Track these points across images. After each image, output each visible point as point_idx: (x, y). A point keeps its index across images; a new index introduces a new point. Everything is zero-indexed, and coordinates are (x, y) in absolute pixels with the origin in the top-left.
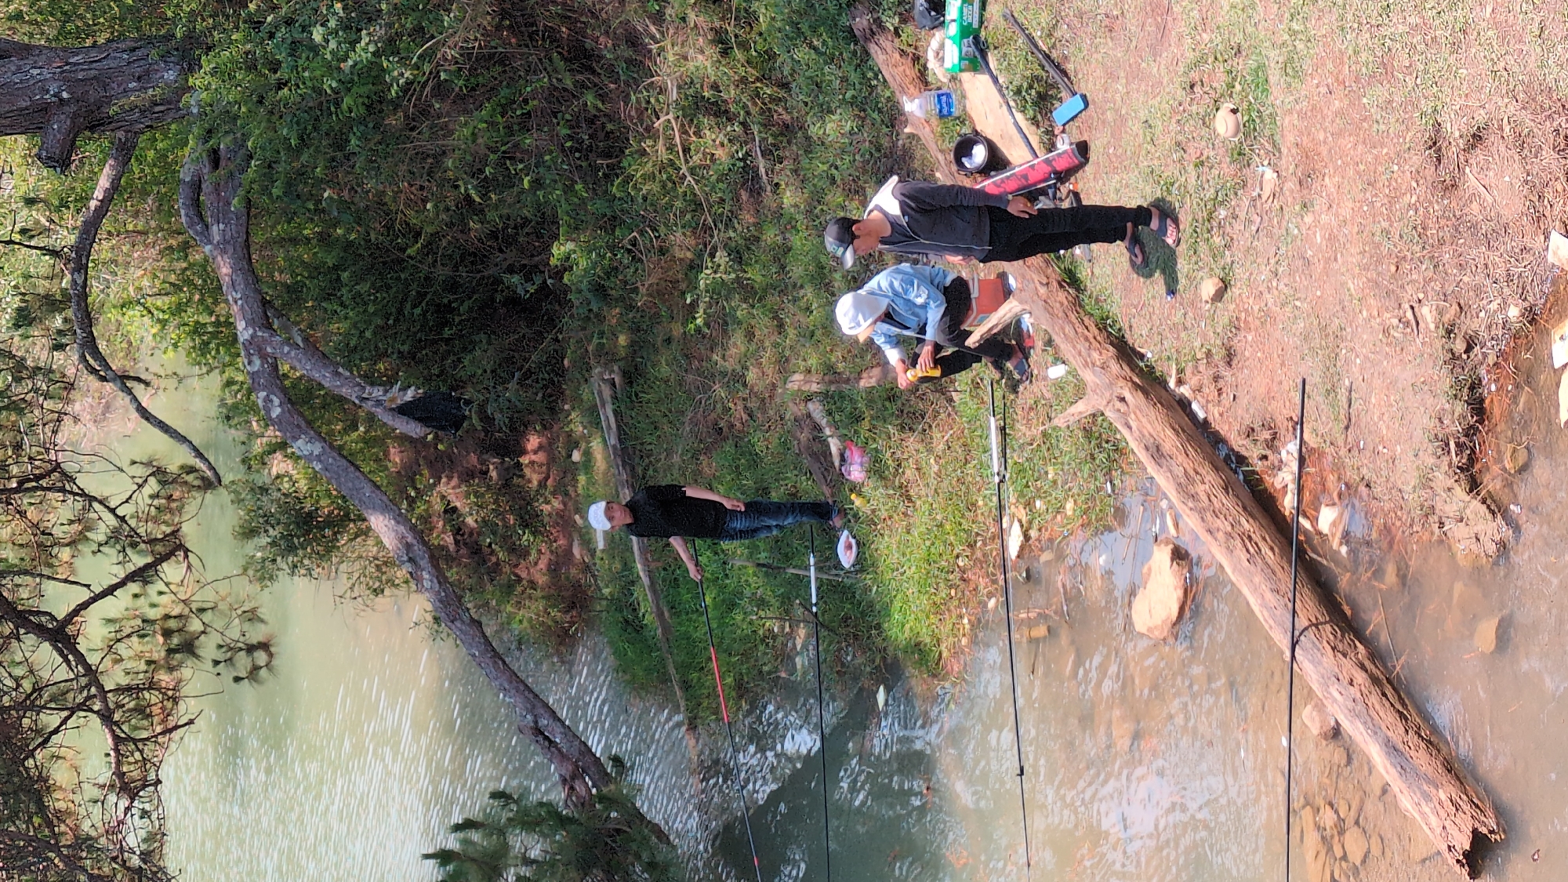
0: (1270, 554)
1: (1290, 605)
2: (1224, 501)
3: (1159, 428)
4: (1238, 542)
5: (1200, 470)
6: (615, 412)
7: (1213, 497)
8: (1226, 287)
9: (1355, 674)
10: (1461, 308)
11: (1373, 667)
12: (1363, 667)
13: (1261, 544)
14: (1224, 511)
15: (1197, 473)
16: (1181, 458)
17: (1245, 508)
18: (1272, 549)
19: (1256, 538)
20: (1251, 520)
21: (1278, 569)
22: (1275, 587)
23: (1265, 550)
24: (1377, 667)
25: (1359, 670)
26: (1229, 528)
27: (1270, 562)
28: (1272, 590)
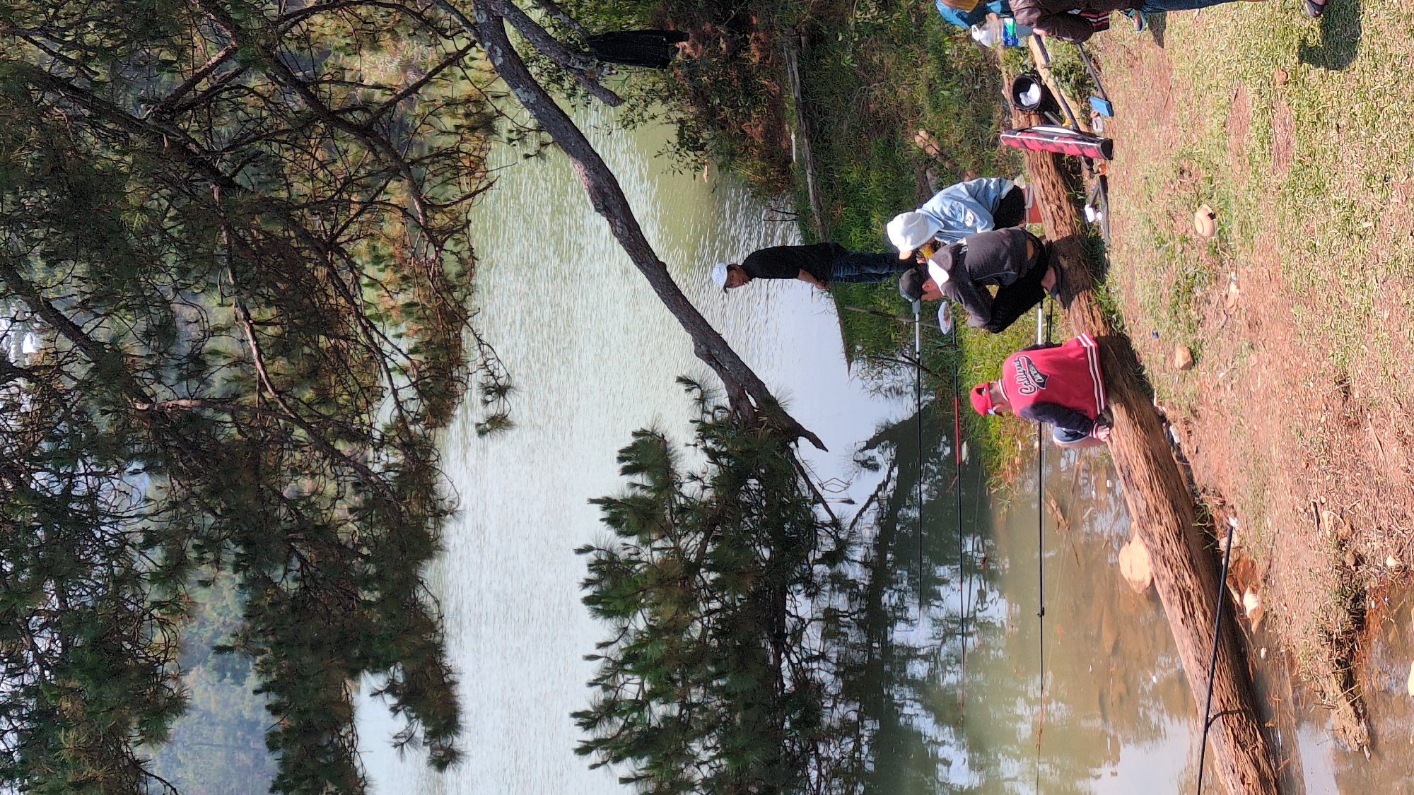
0: (1202, 619)
1: (1208, 680)
2: (1175, 549)
3: (1134, 453)
4: (1177, 597)
5: (1161, 510)
6: (799, 70)
7: (1165, 543)
8: (1194, 362)
9: (1249, 772)
10: (1353, 529)
11: (1266, 766)
12: (1256, 764)
13: (1197, 605)
14: (1172, 560)
15: (1157, 511)
16: (1147, 492)
17: (1191, 562)
18: (1205, 614)
19: (1194, 599)
20: (1193, 576)
21: (1205, 636)
22: (1199, 656)
23: (1199, 614)
24: (1270, 766)
25: (1252, 766)
26: (1173, 581)
27: (1199, 627)
28: (1196, 659)
